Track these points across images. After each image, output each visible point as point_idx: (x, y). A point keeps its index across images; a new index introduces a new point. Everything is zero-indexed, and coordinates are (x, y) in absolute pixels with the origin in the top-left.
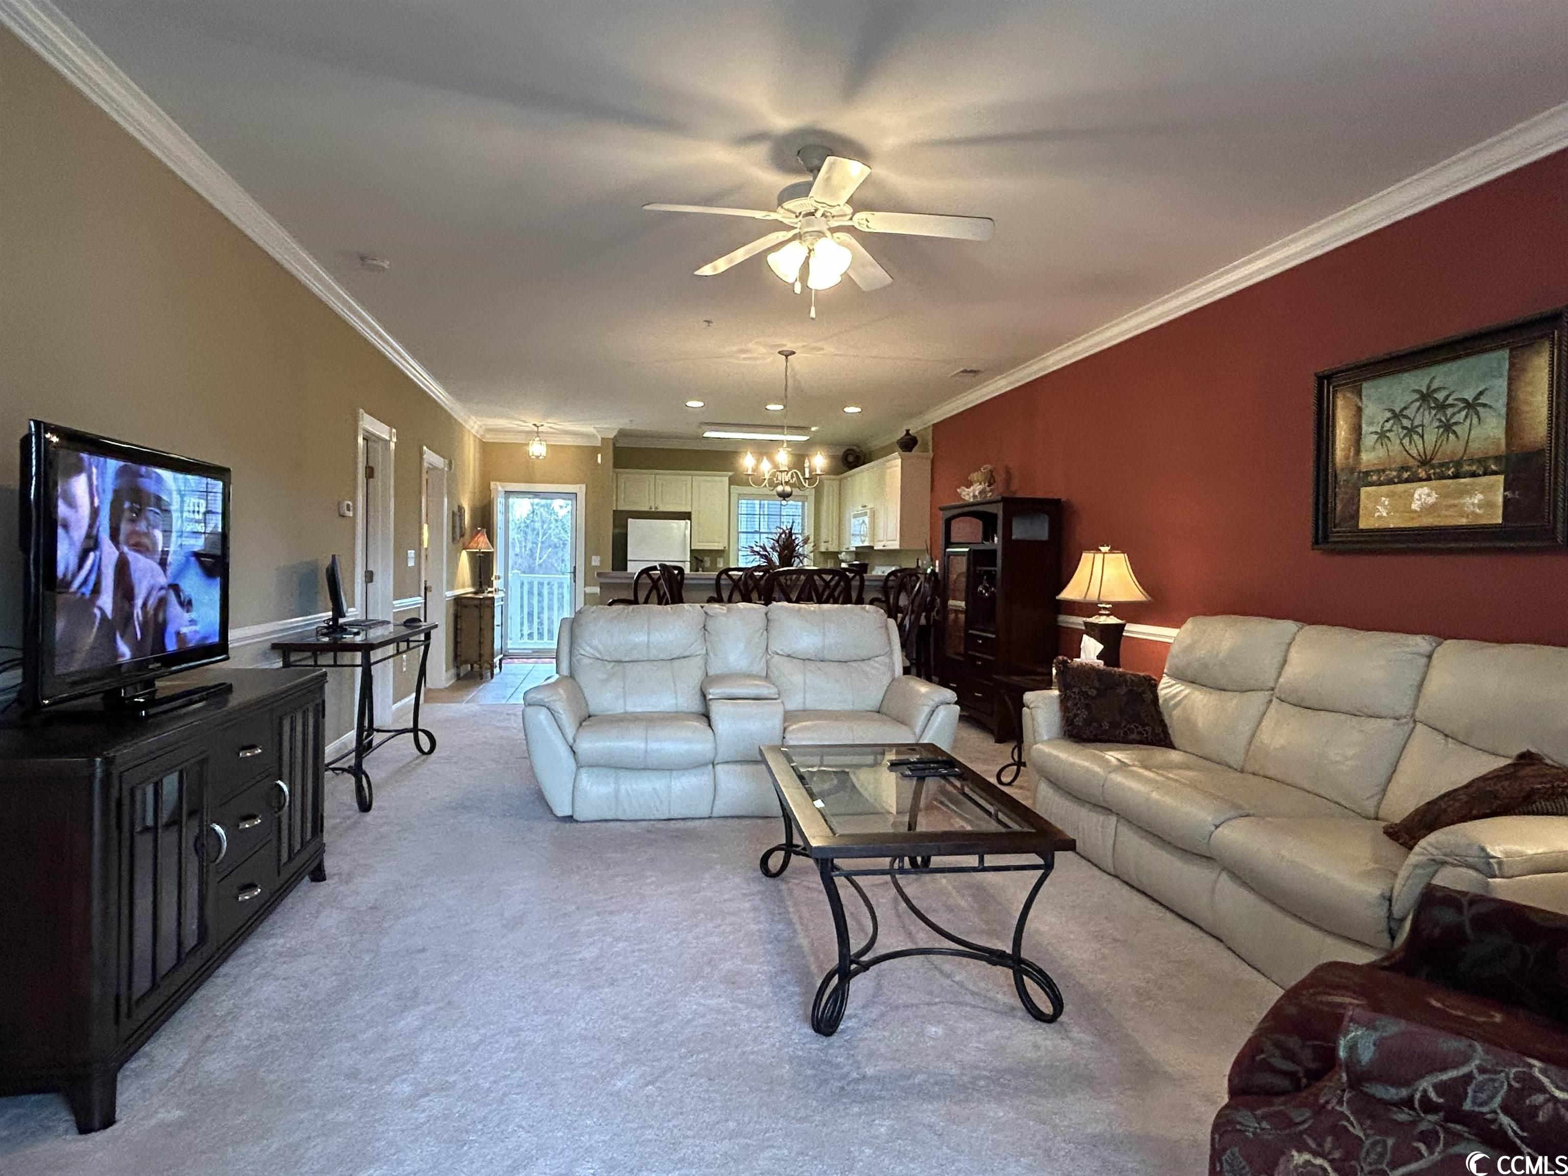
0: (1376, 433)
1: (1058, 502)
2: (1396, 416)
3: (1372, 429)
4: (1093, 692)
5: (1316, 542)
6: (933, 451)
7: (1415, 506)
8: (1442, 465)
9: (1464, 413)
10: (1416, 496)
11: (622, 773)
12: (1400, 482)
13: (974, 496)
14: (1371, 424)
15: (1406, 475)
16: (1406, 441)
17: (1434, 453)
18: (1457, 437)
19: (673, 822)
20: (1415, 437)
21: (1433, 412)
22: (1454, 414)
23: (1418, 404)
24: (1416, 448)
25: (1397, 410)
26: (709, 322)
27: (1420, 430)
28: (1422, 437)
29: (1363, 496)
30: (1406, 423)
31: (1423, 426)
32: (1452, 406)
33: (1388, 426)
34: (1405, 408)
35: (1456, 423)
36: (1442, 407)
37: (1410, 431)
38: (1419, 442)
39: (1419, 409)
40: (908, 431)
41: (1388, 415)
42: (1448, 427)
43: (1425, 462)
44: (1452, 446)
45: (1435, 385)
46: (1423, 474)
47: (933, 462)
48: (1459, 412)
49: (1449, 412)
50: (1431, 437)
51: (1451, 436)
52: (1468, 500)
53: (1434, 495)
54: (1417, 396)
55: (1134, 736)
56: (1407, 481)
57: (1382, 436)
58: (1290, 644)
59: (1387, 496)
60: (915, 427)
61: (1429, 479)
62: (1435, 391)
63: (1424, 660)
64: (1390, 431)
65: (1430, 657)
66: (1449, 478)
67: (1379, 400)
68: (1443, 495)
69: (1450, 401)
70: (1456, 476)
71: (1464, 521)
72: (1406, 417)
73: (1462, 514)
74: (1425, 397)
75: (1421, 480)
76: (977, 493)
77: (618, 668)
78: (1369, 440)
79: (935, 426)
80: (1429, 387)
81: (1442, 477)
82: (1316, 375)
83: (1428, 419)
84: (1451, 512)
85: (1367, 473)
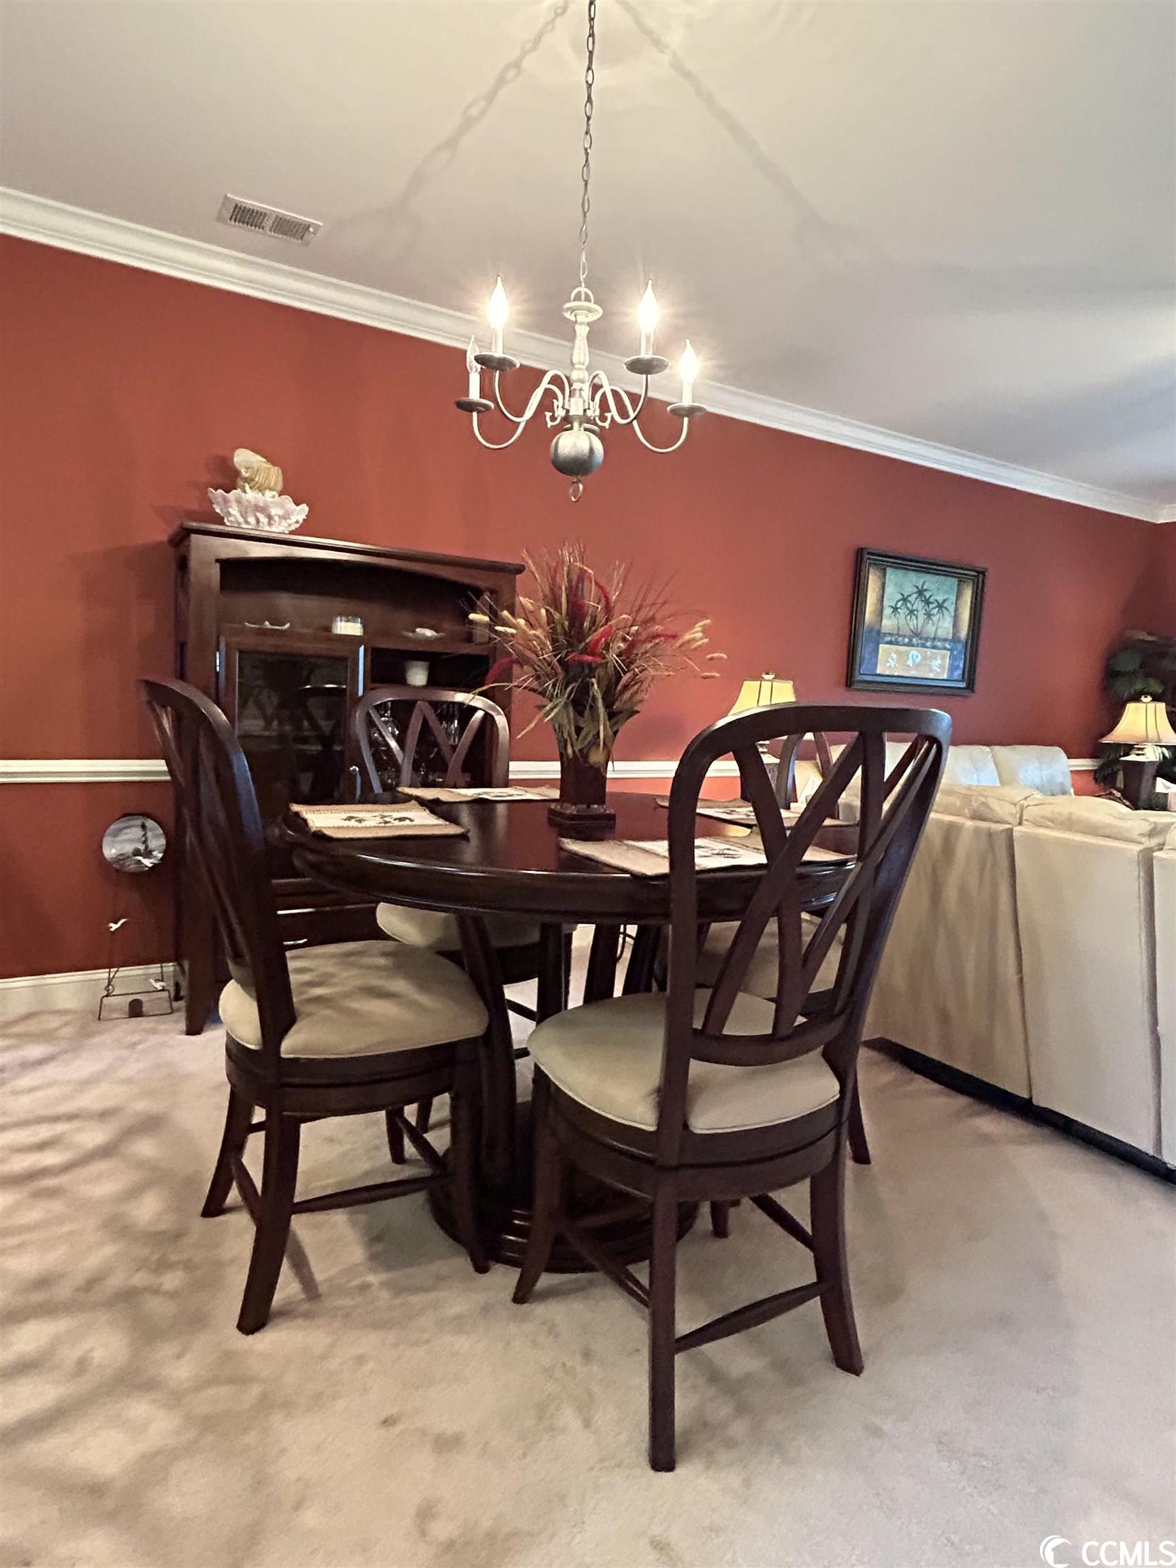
0: (892, 607)
2: (904, 600)
3: (891, 603)
5: (850, 681)
7: (910, 663)
8: (925, 639)
9: (937, 610)
10: (910, 656)
12: (903, 644)
14: (889, 599)
15: (906, 641)
16: (908, 617)
17: (921, 632)
18: (933, 623)
20: (913, 617)
21: (923, 604)
22: (932, 609)
23: (916, 595)
24: (913, 623)
25: (906, 595)
28: (917, 618)
29: (880, 649)
30: (909, 605)
31: (917, 610)
32: (933, 603)
33: (899, 604)
36: (928, 602)
37: (910, 612)
38: (915, 621)
39: (917, 598)
41: (901, 597)
42: (929, 616)
43: (916, 634)
46: (915, 643)
48: (935, 608)
49: (931, 606)
50: (921, 620)
51: (930, 622)
52: (933, 663)
53: (919, 657)
54: (916, 590)
56: (907, 645)
57: (895, 609)
59: (895, 653)
61: (917, 645)
62: (926, 590)
64: (900, 608)
66: (927, 648)
67: (895, 585)
68: (925, 658)
69: (931, 600)
70: (931, 647)
71: (931, 675)
72: (909, 602)
73: (931, 672)
74: (921, 592)
75: (913, 646)
78: (887, 611)
80: (922, 586)
81: (923, 646)
83: (919, 605)
84: (925, 669)
85: (885, 634)
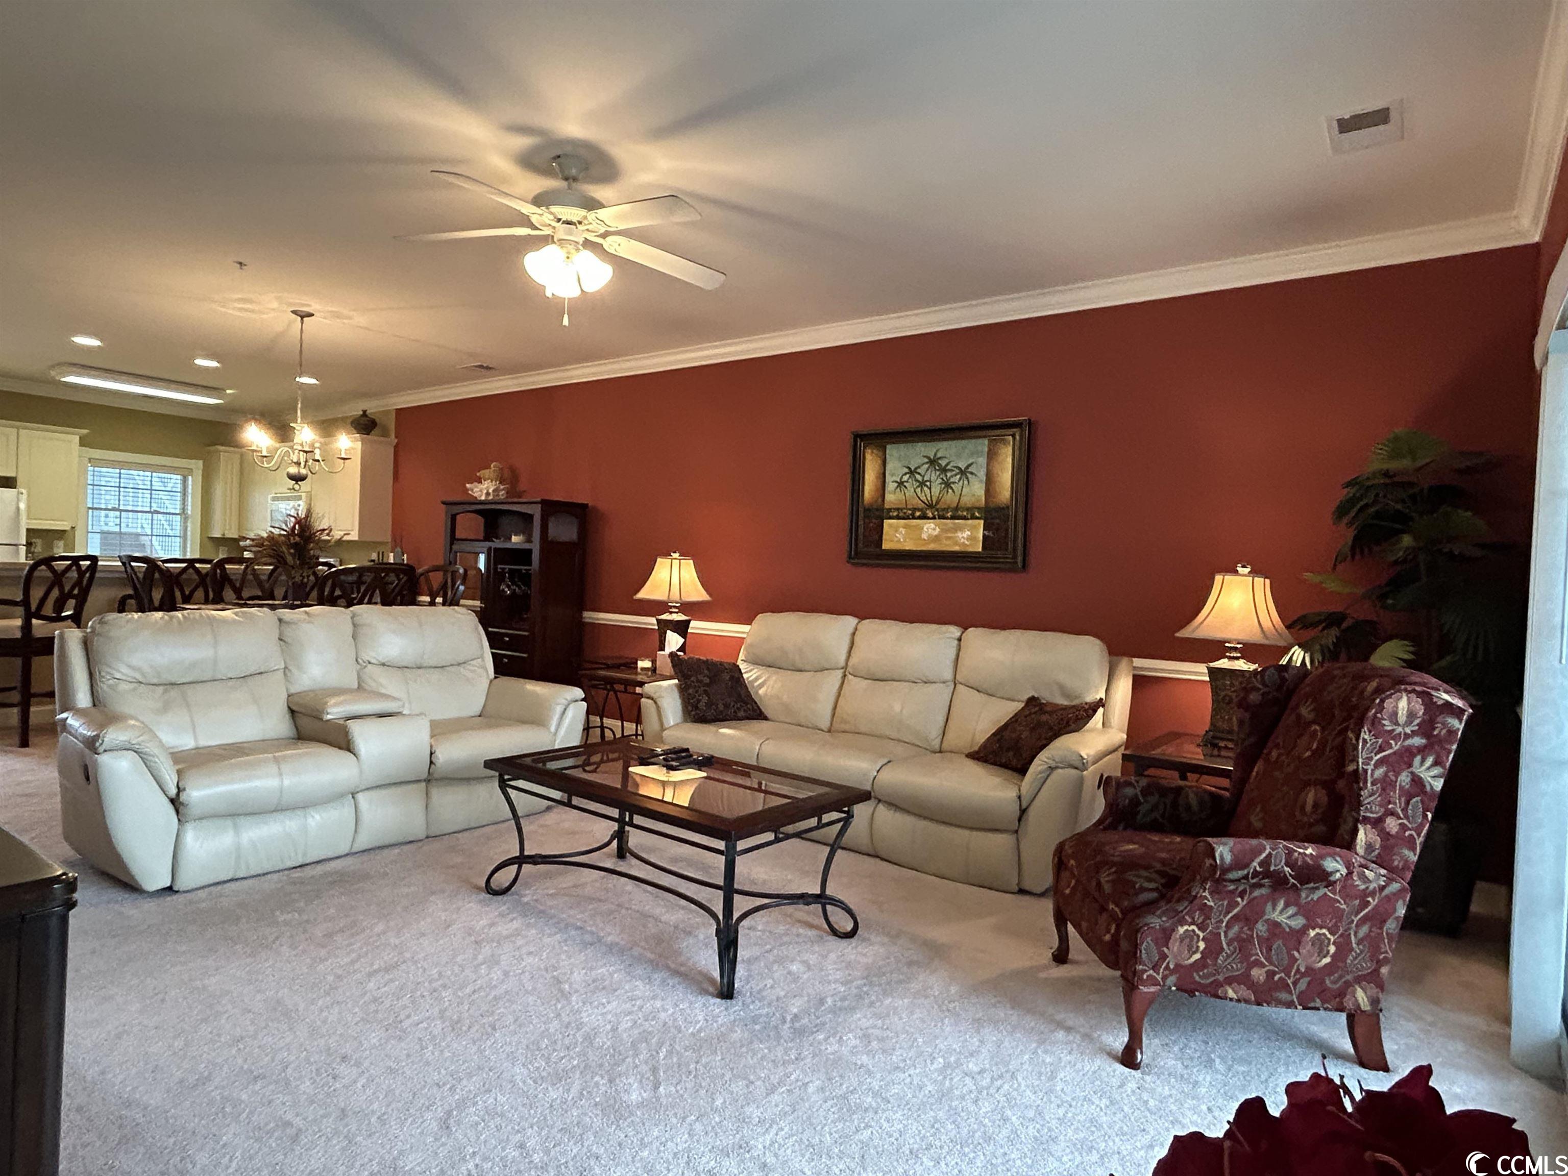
0: (896, 482)
1: (584, 507)
2: (912, 472)
3: (895, 478)
4: (707, 680)
5: (850, 557)
6: (396, 437)
7: (924, 536)
8: (944, 510)
9: (958, 477)
10: (925, 529)
11: (242, 820)
12: (914, 518)
13: (488, 494)
14: (893, 475)
15: (918, 514)
16: (919, 490)
17: (937, 503)
18: (953, 491)
19: (309, 867)
20: (925, 488)
21: (938, 473)
22: (952, 476)
23: (927, 466)
24: (925, 495)
25: (913, 469)
26: (241, 264)
27: (928, 484)
28: (930, 489)
29: (885, 525)
30: (919, 477)
31: (930, 481)
32: (951, 470)
33: (906, 478)
34: (919, 467)
35: (954, 483)
36: (944, 470)
37: (922, 484)
38: (928, 492)
39: (927, 470)
40: (365, 412)
41: (907, 470)
42: (947, 485)
43: (930, 506)
44: (950, 498)
45: (939, 455)
46: (930, 515)
47: (396, 447)
48: (956, 475)
49: (949, 474)
50: (936, 490)
51: (950, 491)
52: (960, 534)
53: (938, 529)
54: (926, 460)
55: (741, 714)
56: (919, 518)
57: (901, 484)
58: (854, 634)
59: (904, 528)
60: (373, 407)
61: (934, 518)
62: (940, 458)
63: (956, 642)
64: (907, 482)
65: (960, 640)
66: (947, 518)
67: (899, 459)
68: (942, 530)
69: (949, 467)
70: (953, 518)
71: (957, 548)
72: (919, 474)
73: (956, 544)
74: (933, 462)
75: (929, 518)
76: (491, 491)
77: (174, 693)
78: (891, 486)
79: (399, 411)
80: (935, 454)
81: (943, 518)
82: (852, 433)
83: (933, 476)
84: (948, 542)
85: (889, 510)
